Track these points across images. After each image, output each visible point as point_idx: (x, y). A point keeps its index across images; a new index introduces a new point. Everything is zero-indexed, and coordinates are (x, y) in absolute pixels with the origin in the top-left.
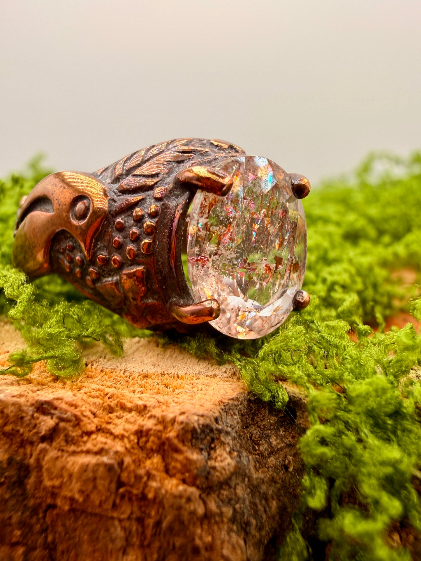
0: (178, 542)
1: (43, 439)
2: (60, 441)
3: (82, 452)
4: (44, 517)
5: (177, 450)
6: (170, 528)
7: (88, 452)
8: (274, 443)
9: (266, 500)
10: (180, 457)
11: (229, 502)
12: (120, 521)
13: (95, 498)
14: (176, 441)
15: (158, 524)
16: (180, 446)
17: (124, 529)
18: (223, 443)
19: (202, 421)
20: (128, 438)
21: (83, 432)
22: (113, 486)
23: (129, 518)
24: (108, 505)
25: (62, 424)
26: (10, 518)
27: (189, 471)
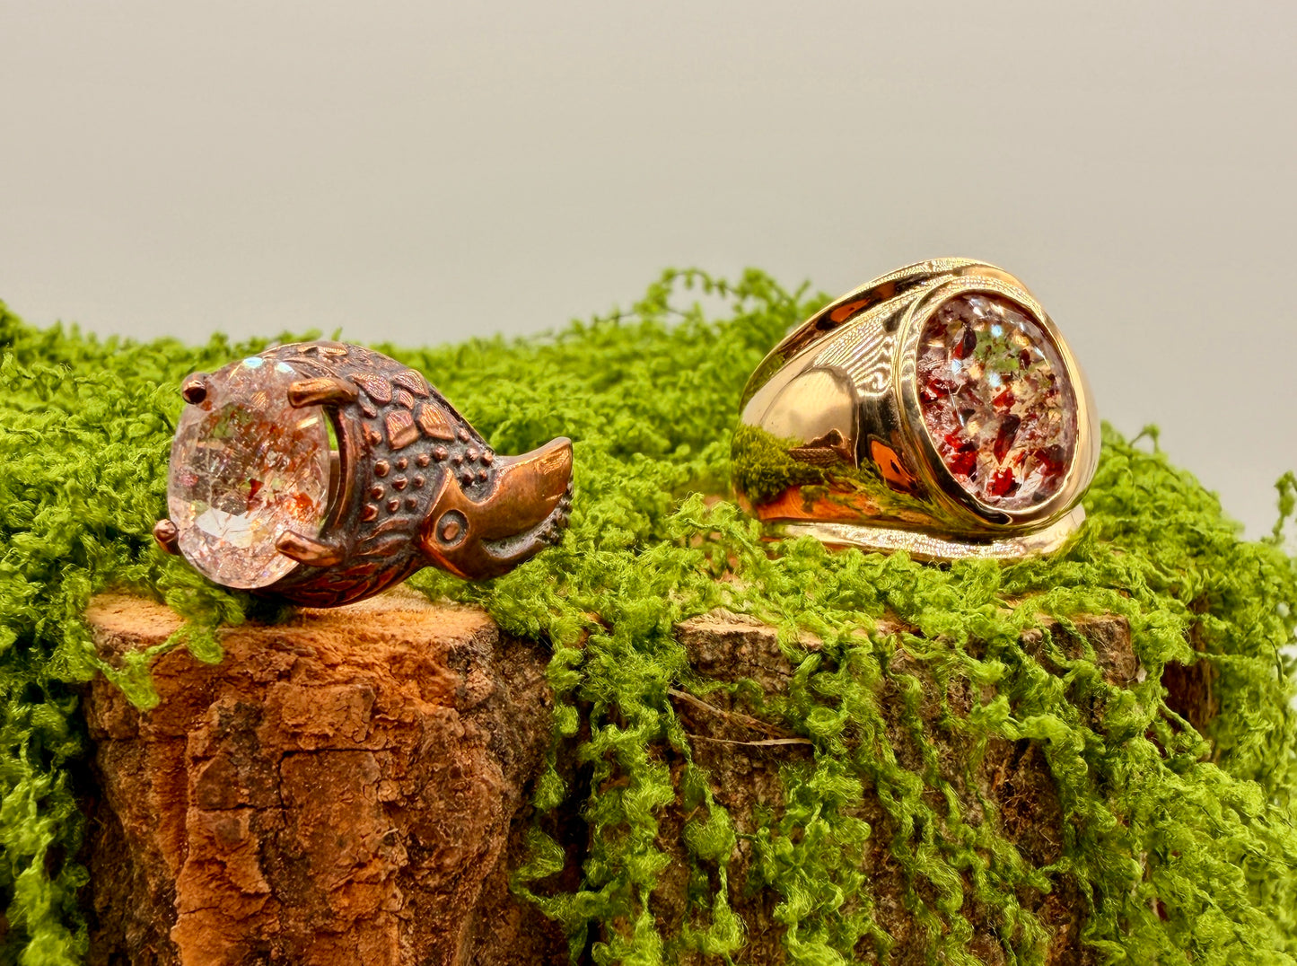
0: (438, 767)
1: (281, 676)
2: (301, 676)
3: (330, 683)
4: (279, 768)
5: (434, 673)
6: (429, 753)
7: (336, 683)
8: (529, 675)
9: (524, 729)
10: (437, 679)
11: (487, 725)
12: (374, 752)
13: (348, 729)
14: (433, 663)
15: (416, 751)
16: (437, 667)
17: (379, 761)
18: (479, 666)
19: (457, 643)
20: (380, 666)
21: (327, 666)
22: (368, 714)
23: (384, 749)
24: (360, 737)
25: (302, 660)
26: (237, 774)
27: (447, 692)
